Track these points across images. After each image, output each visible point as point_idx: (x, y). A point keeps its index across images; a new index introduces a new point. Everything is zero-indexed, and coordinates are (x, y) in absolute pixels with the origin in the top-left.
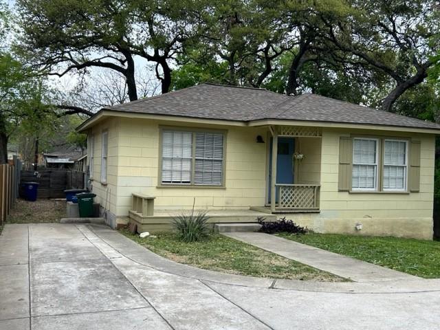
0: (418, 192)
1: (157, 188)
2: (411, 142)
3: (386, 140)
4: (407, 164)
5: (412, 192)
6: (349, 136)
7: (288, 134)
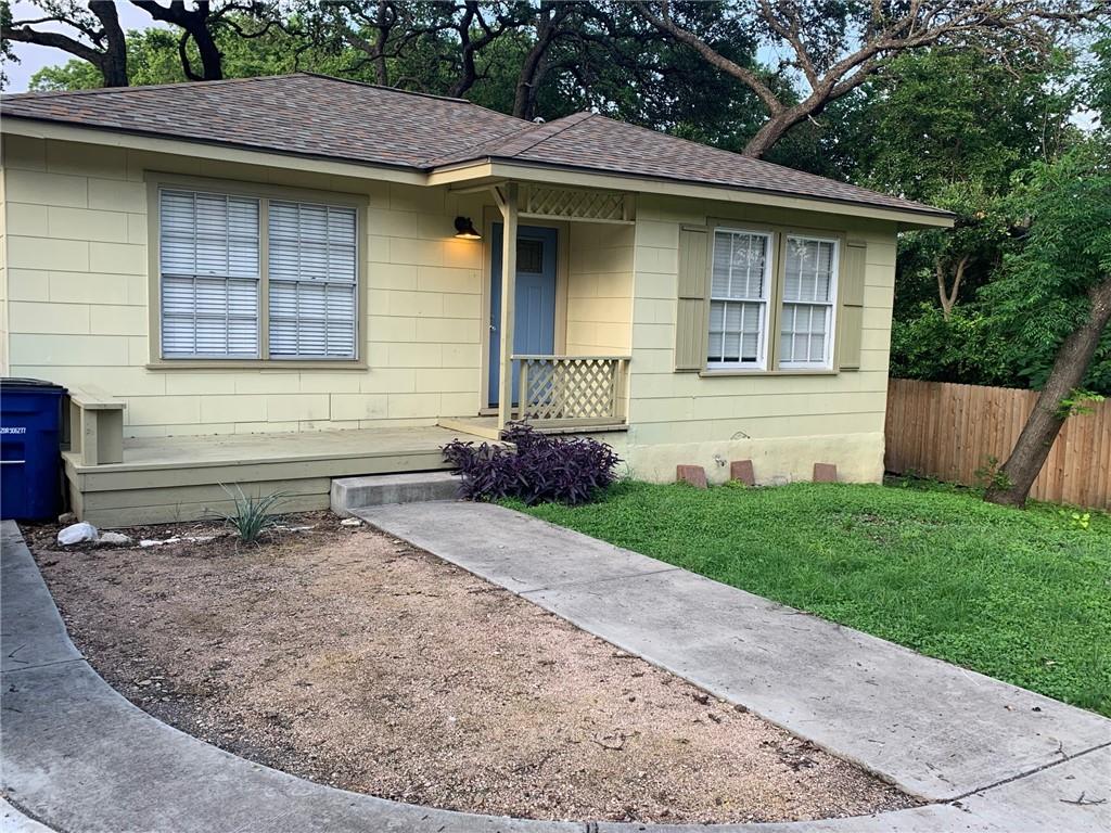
0: (855, 370)
1: (150, 369)
2: (846, 245)
3: (790, 237)
4: (833, 299)
5: (844, 370)
6: (704, 223)
7: (546, 213)
